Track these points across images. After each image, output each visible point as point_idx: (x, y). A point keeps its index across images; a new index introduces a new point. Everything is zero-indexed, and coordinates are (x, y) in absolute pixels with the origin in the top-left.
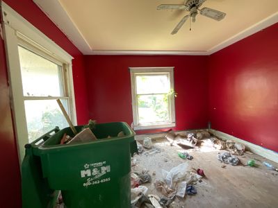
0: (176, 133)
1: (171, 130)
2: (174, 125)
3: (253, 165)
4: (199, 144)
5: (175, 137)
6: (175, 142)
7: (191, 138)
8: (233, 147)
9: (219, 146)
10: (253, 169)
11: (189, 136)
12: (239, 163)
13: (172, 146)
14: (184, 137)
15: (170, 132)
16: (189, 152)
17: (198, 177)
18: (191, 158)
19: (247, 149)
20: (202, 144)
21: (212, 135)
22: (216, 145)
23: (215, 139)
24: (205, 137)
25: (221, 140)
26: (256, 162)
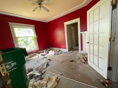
0: (39, 52)
2: (38, 49)
4: (48, 53)
6: (40, 55)
7: (45, 52)
12: (58, 54)
16: (45, 56)
18: (46, 57)
19: (60, 50)
21: (51, 49)
24: (49, 50)
26: (61, 53)
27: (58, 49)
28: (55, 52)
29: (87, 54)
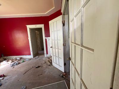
19: (21, 58)
28: (13, 61)
29: (51, 57)
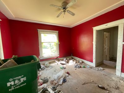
0: (60, 59)
1: (57, 58)
2: (59, 55)
3: (84, 67)
4: (68, 62)
5: (59, 60)
6: (59, 63)
7: (65, 60)
8: (79, 62)
9: (75, 62)
10: (84, 68)
11: (64, 59)
12: (80, 67)
13: (58, 64)
14: (63, 60)
15: (57, 59)
16: (64, 66)
17: (67, 75)
18: (65, 68)
20: (69, 62)
22: (74, 62)
23: (73, 60)
24: (70, 59)
25: (75, 60)
26: (85, 66)
27: (81, 61)
